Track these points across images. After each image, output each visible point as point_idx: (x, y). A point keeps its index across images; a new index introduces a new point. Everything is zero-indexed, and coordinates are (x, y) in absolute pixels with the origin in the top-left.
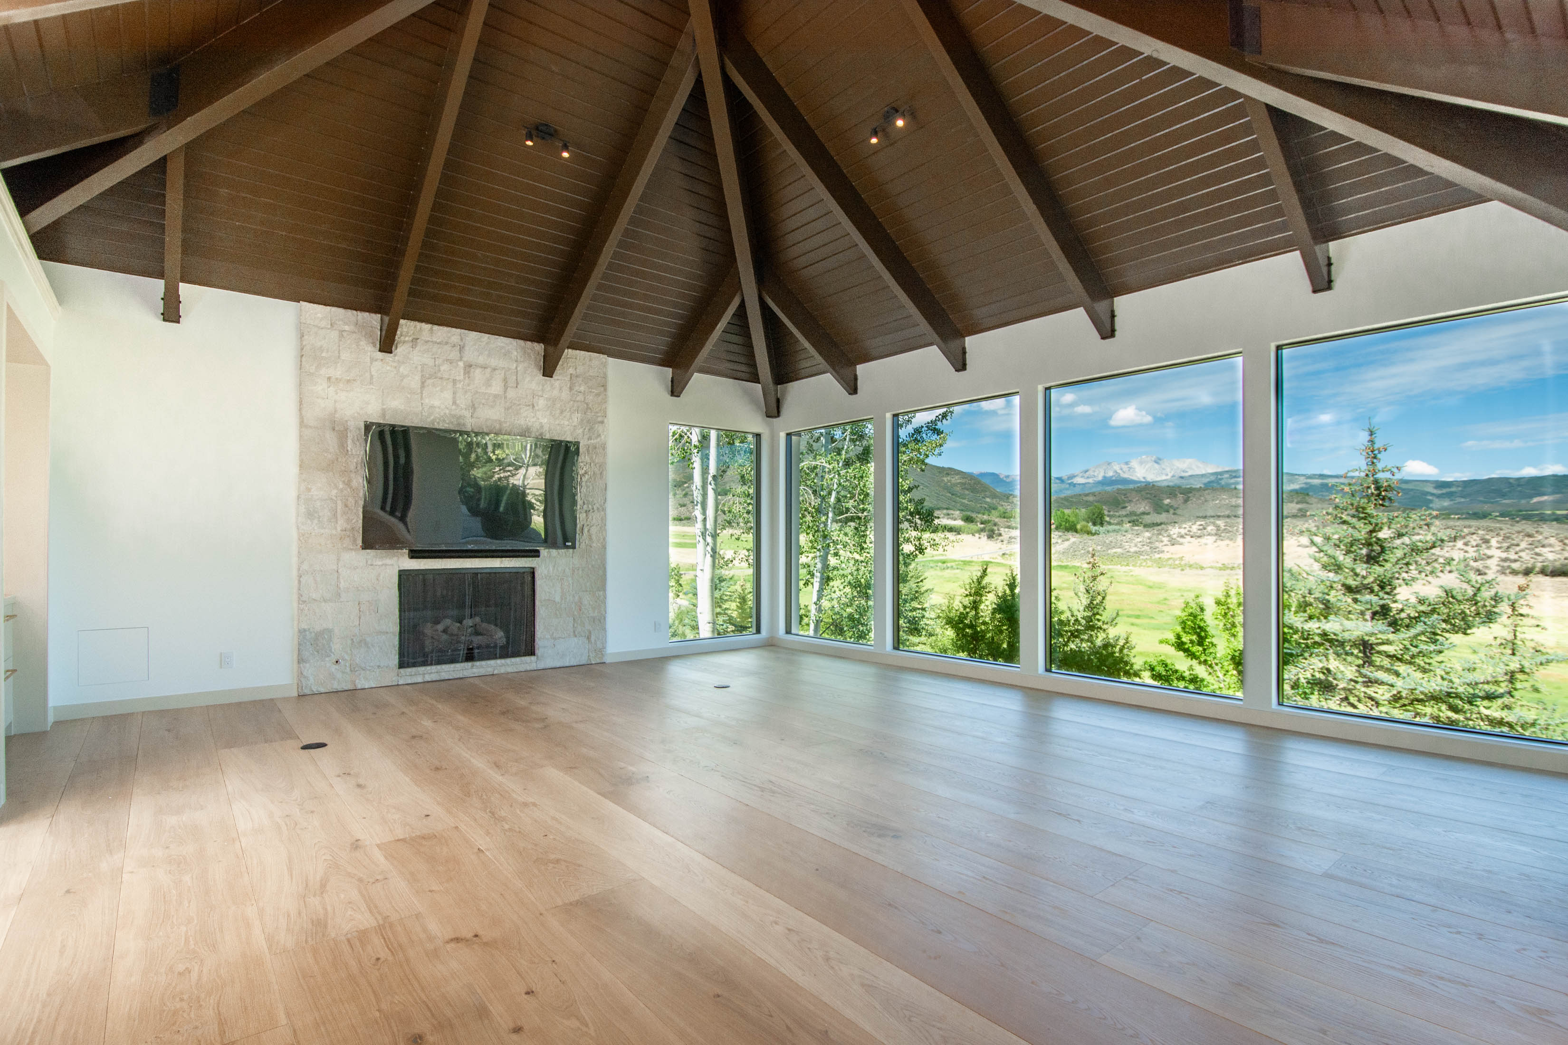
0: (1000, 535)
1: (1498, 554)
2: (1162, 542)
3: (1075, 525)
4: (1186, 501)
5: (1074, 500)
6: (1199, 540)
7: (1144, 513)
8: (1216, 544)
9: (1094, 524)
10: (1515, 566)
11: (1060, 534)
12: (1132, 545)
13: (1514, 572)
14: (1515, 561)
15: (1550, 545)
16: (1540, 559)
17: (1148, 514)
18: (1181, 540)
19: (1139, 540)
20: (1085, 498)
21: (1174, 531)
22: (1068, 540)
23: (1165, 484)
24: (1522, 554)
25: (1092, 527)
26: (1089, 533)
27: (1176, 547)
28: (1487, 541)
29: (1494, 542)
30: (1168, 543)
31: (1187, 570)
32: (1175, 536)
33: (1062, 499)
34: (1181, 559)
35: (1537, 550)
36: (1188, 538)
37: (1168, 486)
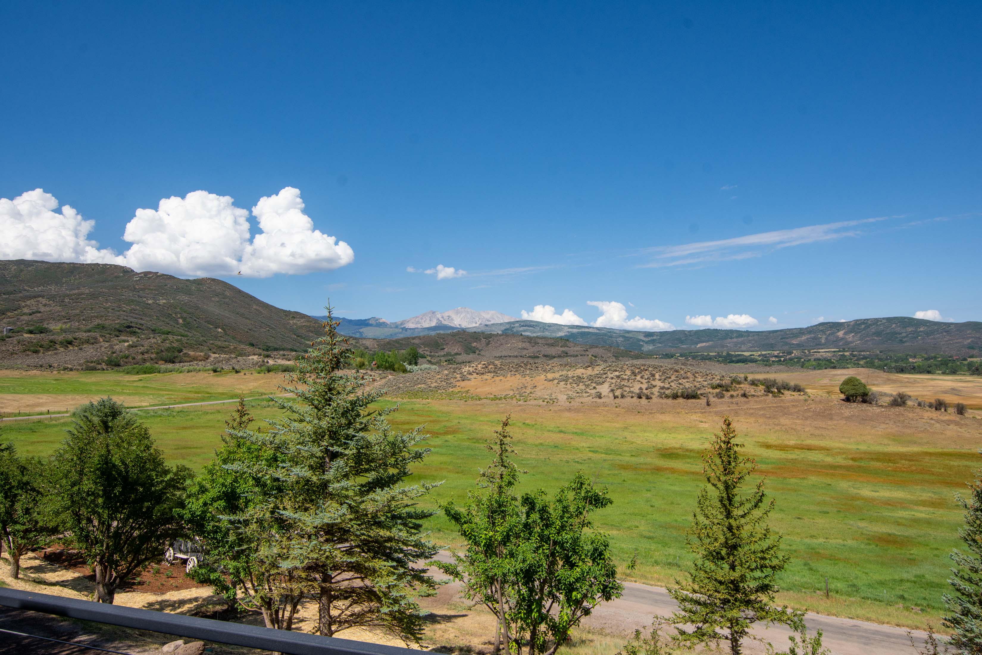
1: (659, 384)
2: (456, 378)
3: (394, 365)
4: (488, 344)
5: (404, 342)
6: (482, 376)
7: (457, 354)
8: (493, 380)
9: (410, 364)
10: (668, 392)
11: (381, 372)
12: (434, 381)
13: (667, 397)
14: (668, 389)
15: (687, 378)
16: (681, 387)
17: (460, 354)
18: (469, 377)
19: (439, 377)
20: (413, 341)
21: (466, 369)
22: (385, 378)
23: (473, 331)
24: (672, 384)
25: (407, 366)
26: (405, 371)
27: (466, 383)
28: (653, 375)
29: (657, 376)
30: (460, 379)
31: (470, 402)
32: (465, 373)
33: (394, 341)
34: (467, 392)
35: (680, 381)
36: (475, 375)
37: (475, 332)
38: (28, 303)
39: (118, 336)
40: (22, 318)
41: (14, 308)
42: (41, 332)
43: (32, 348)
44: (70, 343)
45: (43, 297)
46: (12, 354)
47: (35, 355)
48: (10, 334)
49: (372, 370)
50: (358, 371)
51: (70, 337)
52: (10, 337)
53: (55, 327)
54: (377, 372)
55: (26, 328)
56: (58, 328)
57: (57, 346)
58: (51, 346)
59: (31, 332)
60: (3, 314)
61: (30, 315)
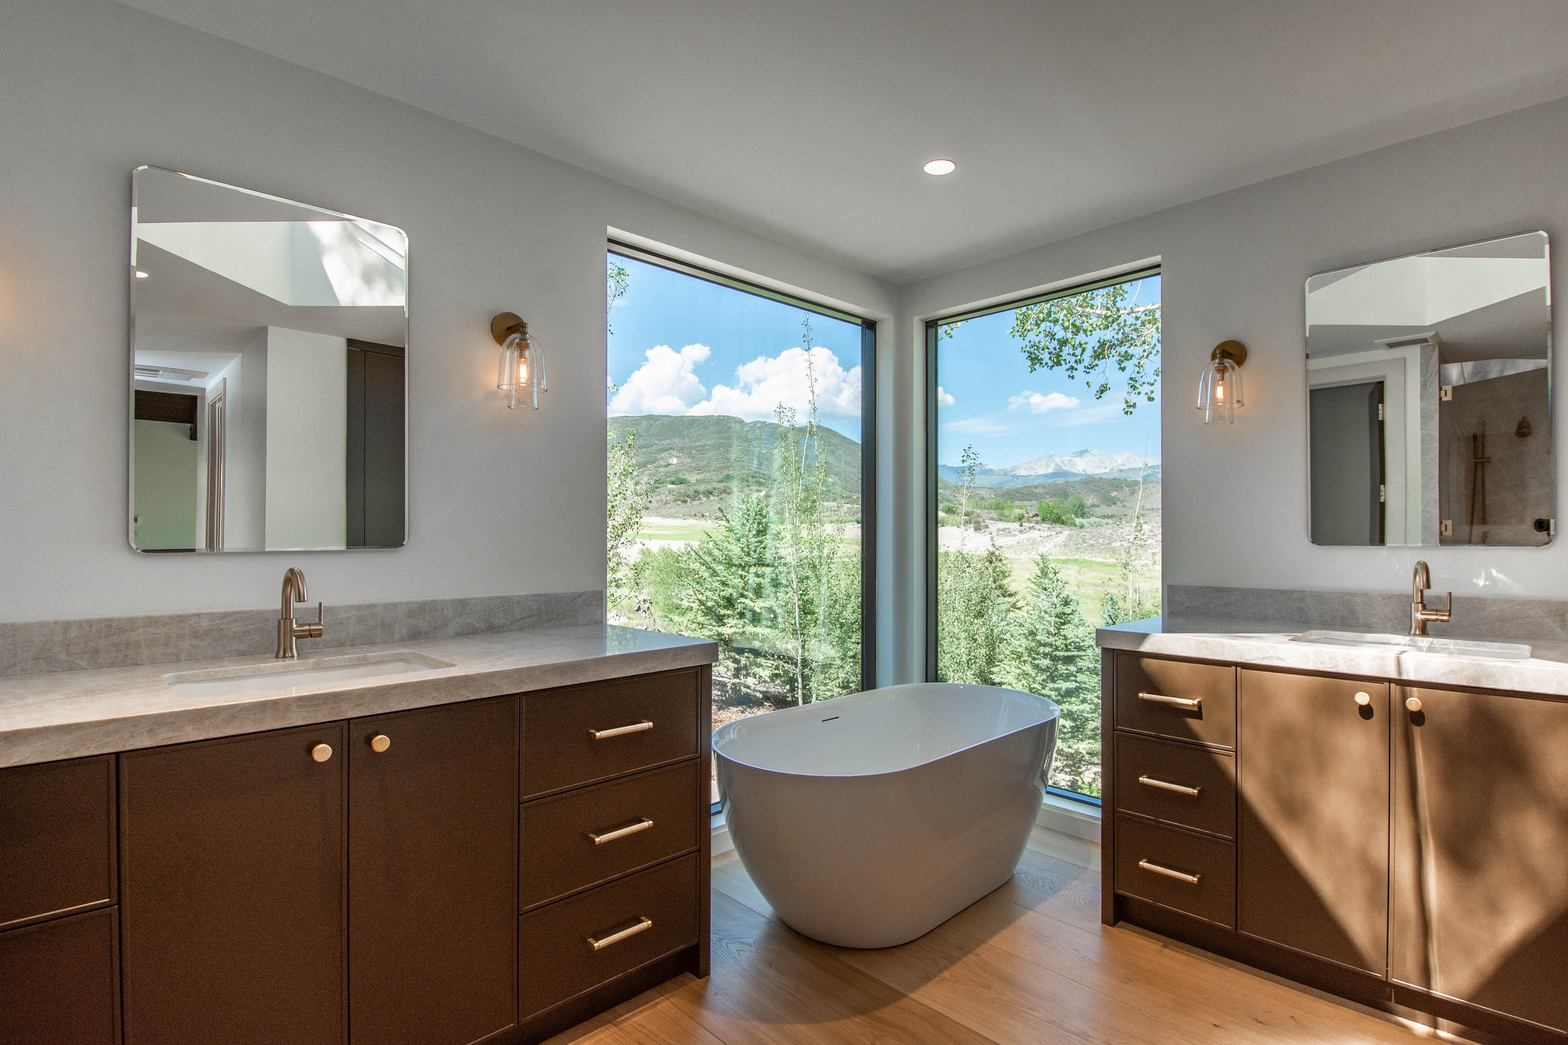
0: (987, 527)
3: (1060, 517)
7: (1094, 506)
9: (1077, 517)
11: (1050, 526)
17: (1098, 506)
22: (1059, 532)
23: (1112, 477)
25: (1075, 519)
26: (1078, 525)
37: (1114, 479)
38: (663, 455)
39: (749, 486)
40: (661, 469)
41: (653, 461)
42: (681, 483)
43: (681, 498)
44: (711, 493)
45: (674, 449)
46: (666, 503)
47: (684, 505)
48: (657, 485)
49: (1037, 523)
50: (1021, 525)
51: (710, 487)
52: (657, 488)
53: (693, 478)
54: (1044, 525)
55: (668, 480)
56: (694, 479)
57: (701, 496)
58: (696, 496)
59: (673, 483)
60: (645, 466)
61: (666, 466)
